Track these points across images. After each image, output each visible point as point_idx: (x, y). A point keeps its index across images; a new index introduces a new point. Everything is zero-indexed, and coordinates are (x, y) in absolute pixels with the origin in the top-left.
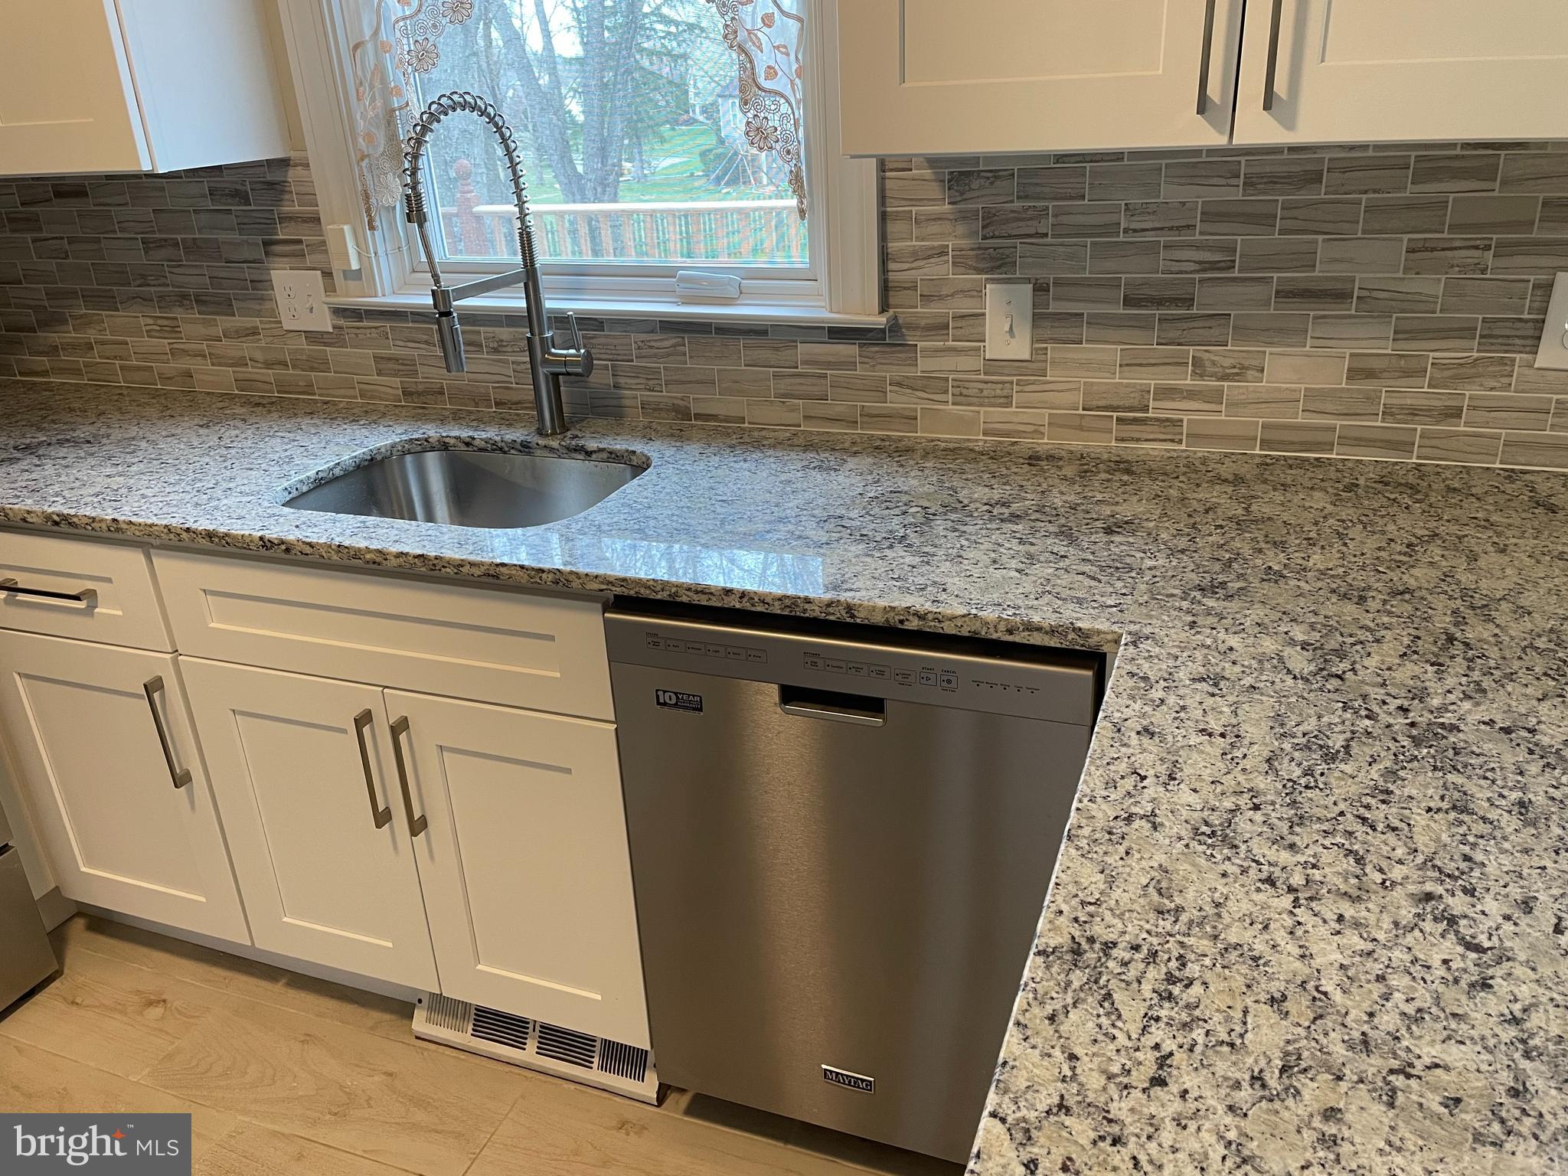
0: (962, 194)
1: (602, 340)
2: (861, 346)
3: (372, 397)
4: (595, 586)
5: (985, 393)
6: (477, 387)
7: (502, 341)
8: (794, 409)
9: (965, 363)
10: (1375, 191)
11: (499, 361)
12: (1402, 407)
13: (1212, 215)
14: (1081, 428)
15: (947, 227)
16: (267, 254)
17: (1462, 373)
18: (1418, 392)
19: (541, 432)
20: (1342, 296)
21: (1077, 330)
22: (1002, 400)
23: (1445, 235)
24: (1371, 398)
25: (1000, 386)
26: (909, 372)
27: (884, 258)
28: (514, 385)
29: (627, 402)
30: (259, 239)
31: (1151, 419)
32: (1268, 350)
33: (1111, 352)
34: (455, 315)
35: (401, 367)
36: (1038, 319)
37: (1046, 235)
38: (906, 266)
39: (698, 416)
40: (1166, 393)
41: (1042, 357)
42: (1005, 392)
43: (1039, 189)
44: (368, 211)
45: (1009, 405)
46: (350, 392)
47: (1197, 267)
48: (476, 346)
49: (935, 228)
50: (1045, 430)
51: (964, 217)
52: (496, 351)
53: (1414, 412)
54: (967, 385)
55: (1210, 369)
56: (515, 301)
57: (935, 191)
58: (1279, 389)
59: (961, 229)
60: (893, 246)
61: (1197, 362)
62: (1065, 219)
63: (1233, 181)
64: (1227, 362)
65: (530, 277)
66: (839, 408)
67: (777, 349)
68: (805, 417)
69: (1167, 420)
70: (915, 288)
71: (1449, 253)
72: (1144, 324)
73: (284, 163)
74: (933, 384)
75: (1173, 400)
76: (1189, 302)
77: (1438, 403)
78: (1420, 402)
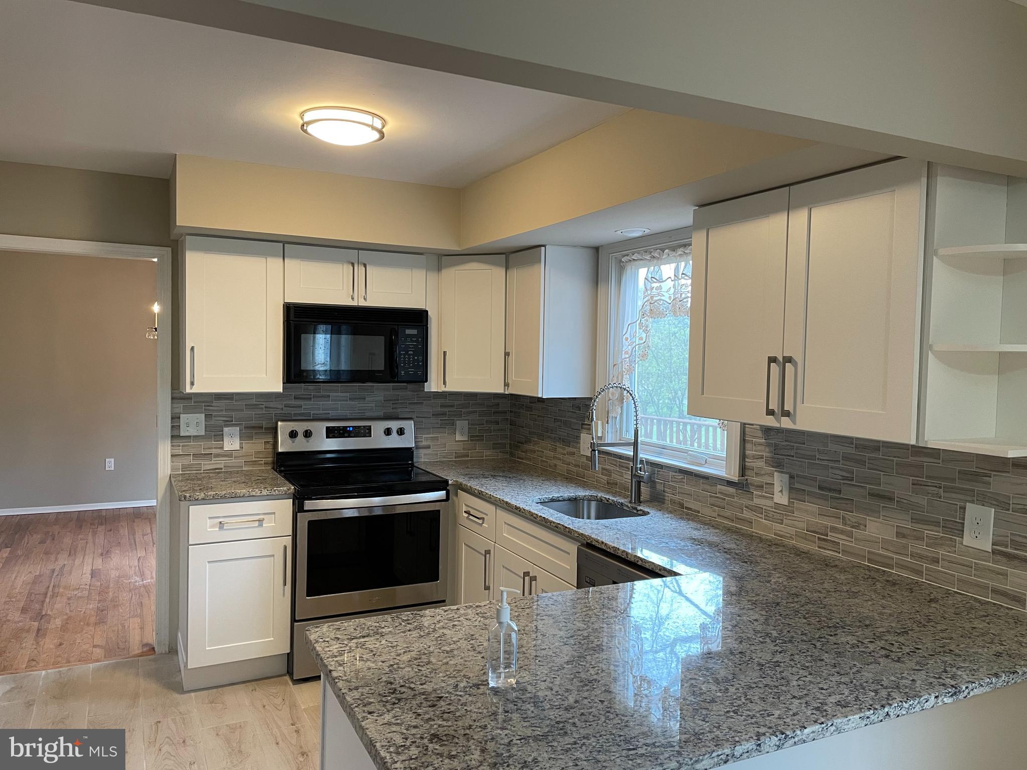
0: (768, 436)
1: (662, 473)
2: (736, 489)
3: (599, 483)
4: (576, 535)
5: (775, 517)
8: (715, 511)
9: (768, 503)
10: (899, 457)
12: (917, 554)
13: (846, 458)
14: (806, 539)
15: (763, 448)
16: (582, 428)
17: (935, 543)
18: (921, 548)
19: (631, 502)
20: (891, 499)
21: (804, 496)
22: (780, 521)
23: (924, 480)
24: (905, 547)
25: (779, 515)
26: (751, 503)
27: (743, 457)
29: (666, 498)
30: (580, 423)
31: (829, 540)
32: (868, 518)
33: (814, 508)
34: (597, 452)
36: (791, 489)
37: (793, 456)
38: (751, 461)
39: (686, 508)
40: (834, 529)
41: (792, 505)
42: (781, 518)
43: (792, 439)
44: (607, 417)
45: (782, 524)
46: (593, 480)
47: (841, 478)
49: (759, 448)
50: (794, 537)
51: (768, 445)
53: (921, 557)
54: (769, 512)
55: (848, 522)
56: (630, 452)
57: (760, 434)
58: (872, 536)
59: (767, 450)
60: (748, 452)
61: (844, 518)
62: (798, 451)
63: (851, 445)
64: (854, 520)
65: (635, 444)
66: (728, 513)
67: (711, 485)
68: (718, 515)
69: (834, 542)
70: (753, 470)
71: (926, 487)
72: (824, 498)
73: (591, 399)
74: (758, 509)
75: (836, 533)
76: (840, 492)
77: (930, 555)
78: (922, 553)
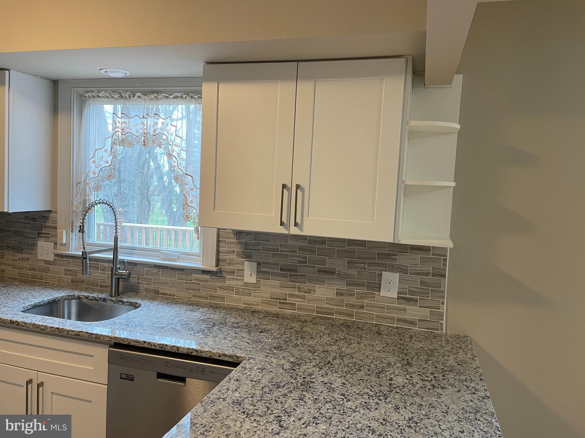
0: (239, 237)
1: (136, 269)
2: (210, 276)
3: (61, 282)
5: (244, 292)
6: (95, 280)
7: (105, 267)
8: (190, 293)
9: (240, 283)
10: (339, 247)
11: (104, 273)
12: (350, 304)
13: (301, 249)
14: (270, 304)
15: (235, 245)
16: (38, 236)
17: (362, 296)
18: (353, 300)
19: (111, 296)
20: (333, 273)
21: (268, 276)
22: (248, 294)
23: (356, 260)
24: (342, 301)
25: (248, 290)
26: (223, 284)
27: (218, 252)
28: (107, 281)
29: (141, 288)
30: (37, 232)
31: (288, 303)
32: (316, 286)
33: (277, 283)
35: (73, 273)
36: (258, 272)
37: (260, 250)
38: (224, 255)
39: (161, 294)
40: (291, 295)
41: (259, 283)
42: (250, 292)
43: (259, 238)
44: (72, 227)
45: (250, 296)
46: (55, 280)
47: (297, 262)
48: (97, 268)
49: (232, 245)
50: (260, 304)
51: (239, 243)
52: (103, 270)
53: (353, 306)
54: (239, 289)
55: (302, 290)
57: (232, 236)
58: (320, 297)
59: (239, 246)
60: (221, 249)
61: (299, 288)
62: (264, 246)
63: (305, 241)
64: (306, 288)
65: (115, 249)
66: (203, 293)
67: (186, 275)
68: (193, 296)
69: (292, 303)
70: (226, 261)
71: (357, 264)
72: (285, 276)
73: (50, 211)
74: (230, 288)
75: (293, 298)
76: (296, 271)
77: (358, 304)
78: (354, 303)
